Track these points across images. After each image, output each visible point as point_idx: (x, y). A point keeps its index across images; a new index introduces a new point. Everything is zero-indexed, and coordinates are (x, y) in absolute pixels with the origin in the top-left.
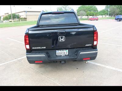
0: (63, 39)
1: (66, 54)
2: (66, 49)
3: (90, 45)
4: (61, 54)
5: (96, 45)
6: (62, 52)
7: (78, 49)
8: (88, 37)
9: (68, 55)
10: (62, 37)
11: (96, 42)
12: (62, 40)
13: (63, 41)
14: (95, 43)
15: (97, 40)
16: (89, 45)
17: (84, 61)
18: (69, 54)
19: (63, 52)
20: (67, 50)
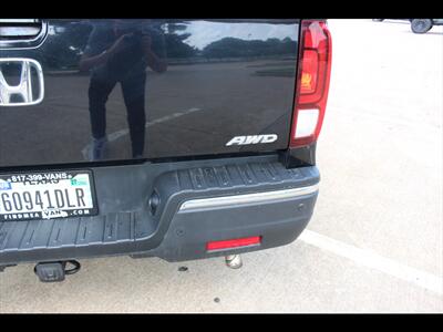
0: (24, 88)
1: (73, 201)
2: (72, 167)
3: (265, 139)
4: (37, 208)
5: (310, 141)
6: (42, 188)
7: (171, 166)
8: (262, 74)
9: (95, 211)
10: (18, 66)
11: (315, 113)
12: (16, 98)
13: (29, 101)
14: (305, 122)
15: (318, 100)
16: (253, 139)
17: (217, 255)
18: (102, 207)
19: (51, 187)
20: (83, 179)
